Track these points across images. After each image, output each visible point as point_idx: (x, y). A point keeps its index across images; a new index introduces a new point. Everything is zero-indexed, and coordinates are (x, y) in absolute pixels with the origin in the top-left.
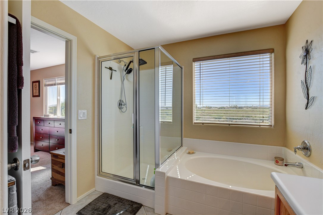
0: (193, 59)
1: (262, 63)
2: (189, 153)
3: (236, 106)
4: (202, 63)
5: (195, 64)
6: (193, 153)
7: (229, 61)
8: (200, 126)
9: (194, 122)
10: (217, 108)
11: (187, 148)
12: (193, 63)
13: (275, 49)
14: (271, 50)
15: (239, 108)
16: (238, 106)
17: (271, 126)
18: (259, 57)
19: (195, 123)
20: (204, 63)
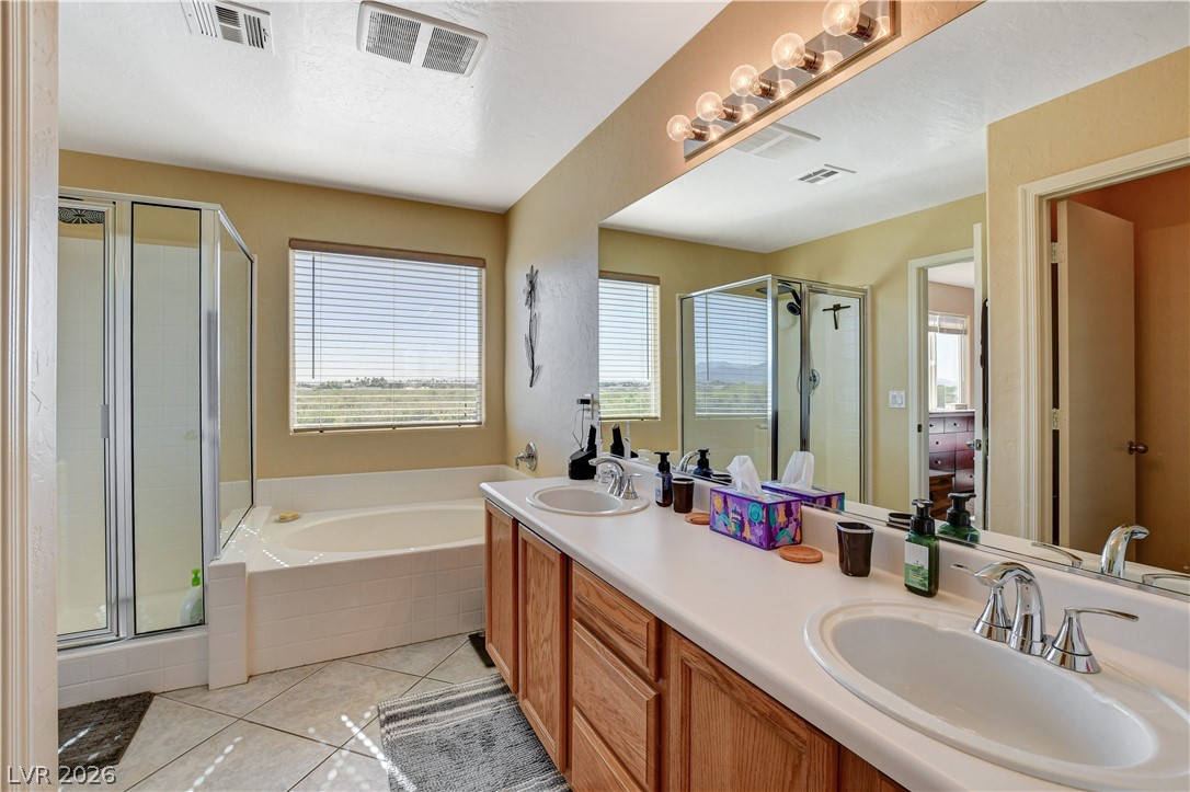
0: (291, 240)
1: (463, 285)
2: (283, 520)
3: (382, 379)
4: (319, 256)
5: (297, 256)
6: (295, 518)
7: (392, 265)
8: (313, 437)
9: (292, 429)
10: (309, 387)
11: (270, 508)
12: (291, 251)
13: (487, 261)
14: (481, 262)
15: (391, 386)
16: (389, 379)
17: (480, 423)
18: (457, 271)
19: (295, 431)
20: (325, 259)
